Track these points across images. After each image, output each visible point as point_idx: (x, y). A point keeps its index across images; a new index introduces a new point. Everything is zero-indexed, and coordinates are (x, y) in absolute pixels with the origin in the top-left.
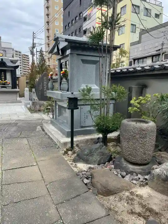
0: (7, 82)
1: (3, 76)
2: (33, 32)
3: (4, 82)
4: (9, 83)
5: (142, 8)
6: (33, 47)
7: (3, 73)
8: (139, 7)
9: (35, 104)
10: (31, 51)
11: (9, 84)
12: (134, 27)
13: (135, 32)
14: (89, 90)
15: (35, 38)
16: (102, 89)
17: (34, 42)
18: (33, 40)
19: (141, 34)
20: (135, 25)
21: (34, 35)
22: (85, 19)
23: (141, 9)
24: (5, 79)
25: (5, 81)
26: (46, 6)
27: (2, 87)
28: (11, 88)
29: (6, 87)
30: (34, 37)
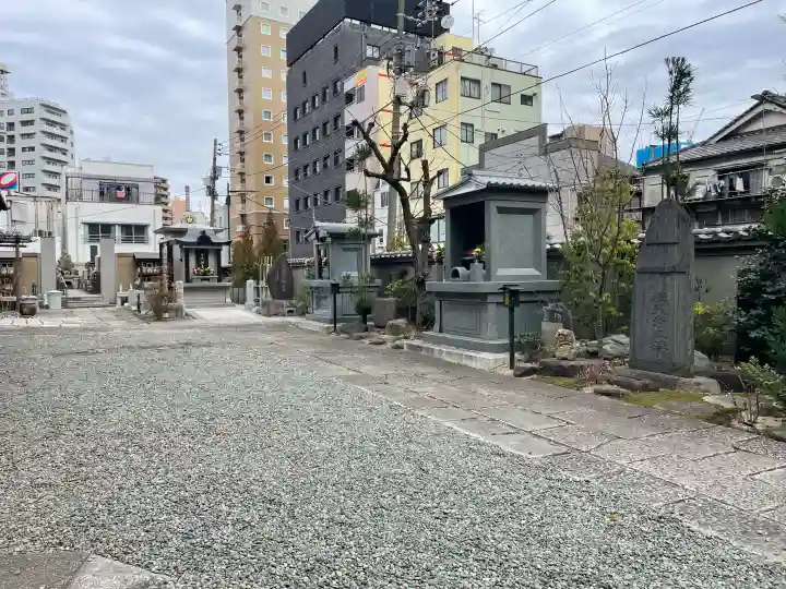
0: (209, 271)
1: (202, 260)
2: (215, 141)
5: (486, 83)
6: (215, 178)
7: (202, 255)
8: (477, 82)
10: (208, 187)
11: (212, 275)
12: (470, 129)
13: (473, 142)
14: (348, 277)
16: (361, 277)
18: (215, 159)
19: (483, 150)
20: (472, 126)
21: (219, 147)
22: (349, 98)
23: (483, 86)
24: (206, 265)
25: (206, 269)
26: (235, 44)
27: (203, 280)
28: (216, 280)
29: (208, 280)
30: (218, 152)
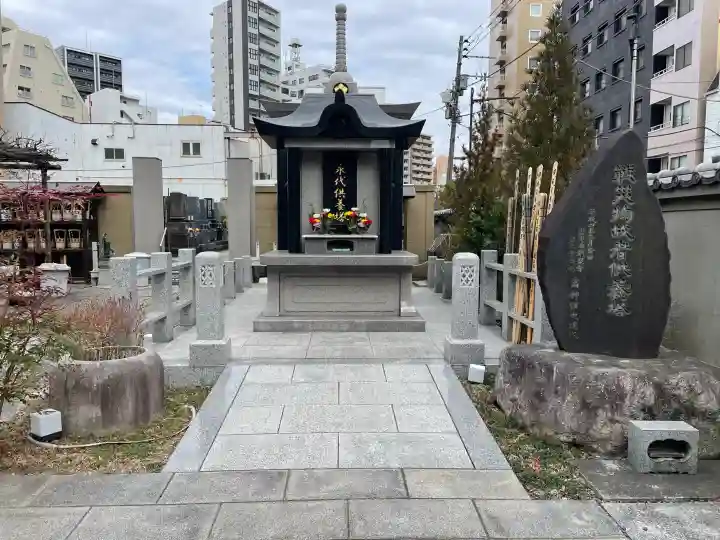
0: (356, 218)
1: (340, 186)
2: (462, 38)
3: (342, 217)
4: (368, 223)
6: (458, 91)
7: (340, 170)
9: (542, 379)
10: (448, 105)
11: (364, 230)
15: (465, 56)
17: (462, 72)
18: (459, 65)
21: (465, 45)
24: (351, 201)
25: (349, 213)
28: (374, 246)
30: (464, 53)
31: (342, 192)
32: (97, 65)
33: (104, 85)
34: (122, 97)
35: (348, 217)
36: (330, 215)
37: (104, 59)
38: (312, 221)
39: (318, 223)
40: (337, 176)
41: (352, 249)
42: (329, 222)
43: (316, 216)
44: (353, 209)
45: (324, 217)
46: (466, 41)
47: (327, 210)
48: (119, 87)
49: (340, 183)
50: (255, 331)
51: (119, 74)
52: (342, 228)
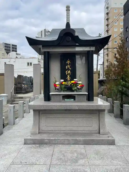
0: (76, 84)
1: (68, 70)
3: (69, 83)
7: (68, 62)
11: (80, 90)
24: (73, 76)
31: (69, 72)
32: (11, 46)
33: (13, 51)
34: (16, 54)
35: (72, 83)
36: (64, 83)
37: (13, 45)
38: (55, 85)
39: (58, 87)
40: (67, 64)
41: (75, 100)
42: (63, 86)
43: (57, 83)
44: (75, 80)
45: (61, 84)
46: (101, 34)
47: (62, 80)
48: (16, 51)
49: (68, 68)
50: (25, 144)
51: (16, 48)
52: (70, 89)
